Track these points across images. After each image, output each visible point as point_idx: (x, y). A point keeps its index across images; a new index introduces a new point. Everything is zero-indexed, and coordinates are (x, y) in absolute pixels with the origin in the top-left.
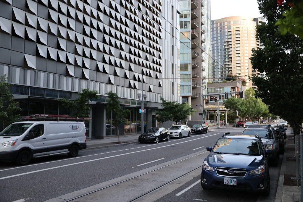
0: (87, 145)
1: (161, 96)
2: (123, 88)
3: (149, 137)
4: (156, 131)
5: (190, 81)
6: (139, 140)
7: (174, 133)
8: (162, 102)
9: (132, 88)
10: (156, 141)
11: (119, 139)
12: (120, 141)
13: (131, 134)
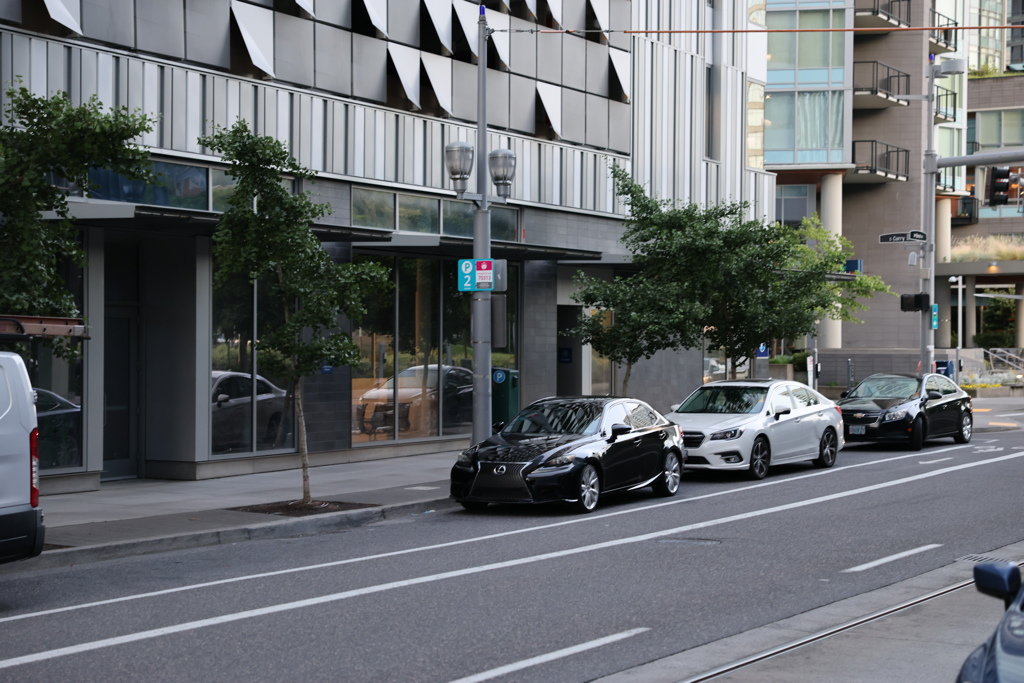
0: (48, 523)
1: (625, 165)
2: (338, 106)
3: (528, 464)
4: (584, 424)
5: (842, 63)
6: (454, 489)
7: (714, 437)
8: (625, 211)
9: (407, 105)
10: (577, 492)
11: (306, 478)
12: (313, 495)
13: (398, 441)
